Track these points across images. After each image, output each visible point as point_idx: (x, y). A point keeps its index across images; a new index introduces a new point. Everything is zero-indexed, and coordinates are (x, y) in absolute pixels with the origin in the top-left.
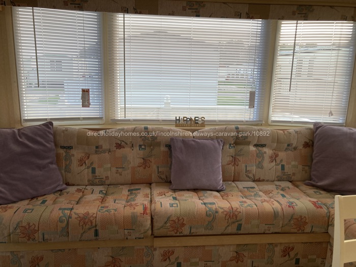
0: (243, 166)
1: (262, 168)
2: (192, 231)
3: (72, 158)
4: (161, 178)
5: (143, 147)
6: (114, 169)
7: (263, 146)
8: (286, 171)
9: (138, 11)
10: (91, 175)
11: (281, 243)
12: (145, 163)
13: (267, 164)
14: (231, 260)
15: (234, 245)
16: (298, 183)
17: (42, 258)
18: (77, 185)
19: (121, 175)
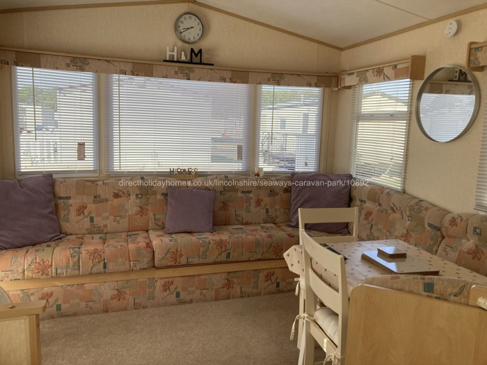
0: (233, 211)
1: (249, 212)
2: (189, 261)
3: (70, 208)
4: (158, 225)
5: (139, 196)
6: (112, 218)
7: (249, 192)
8: (270, 214)
9: (135, 74)
10: (89, 224)
11: (264, 269)
12: (142, 211)
13: (252, 208)
14: (223, 287)
15: (225, 273)
16: (280, 224)
17: (52, 294)
18: (76, 234)
19: (119, 223)
